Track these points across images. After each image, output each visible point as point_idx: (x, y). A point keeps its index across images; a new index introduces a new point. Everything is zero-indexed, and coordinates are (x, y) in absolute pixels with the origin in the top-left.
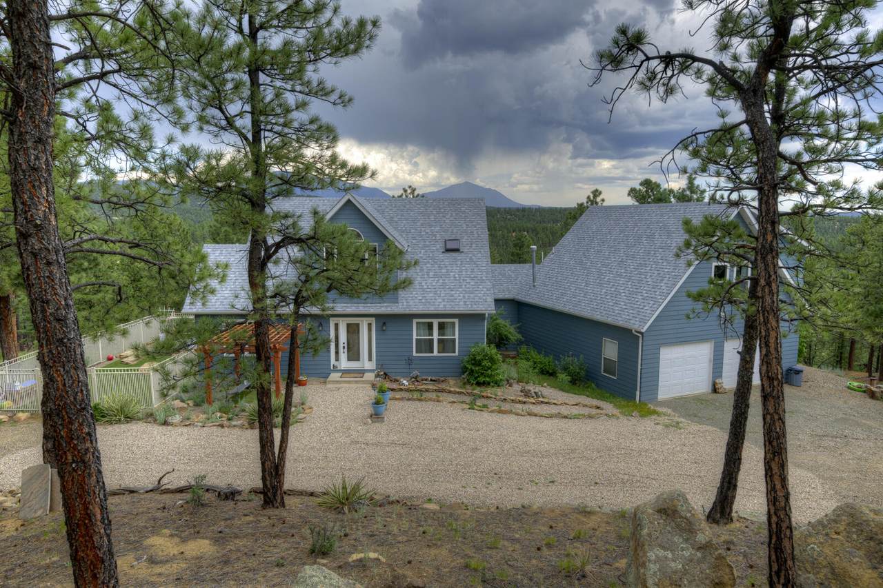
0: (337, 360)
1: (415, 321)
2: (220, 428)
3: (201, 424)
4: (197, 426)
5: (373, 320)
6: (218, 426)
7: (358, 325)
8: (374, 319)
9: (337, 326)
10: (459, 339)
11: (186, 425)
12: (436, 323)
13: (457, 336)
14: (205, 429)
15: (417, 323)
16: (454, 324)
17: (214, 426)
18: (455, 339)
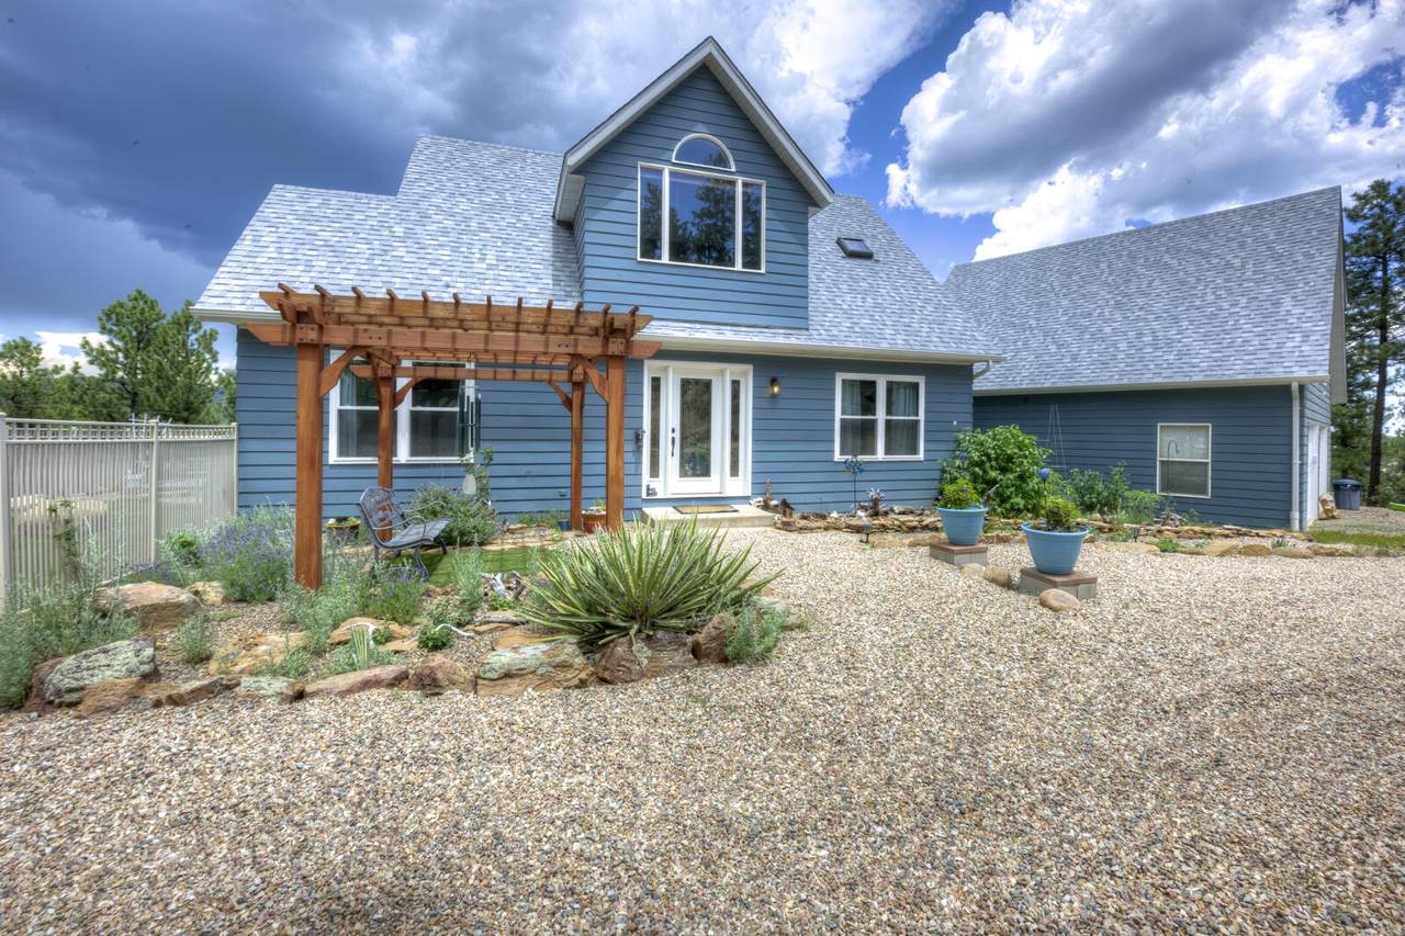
0: (654, 472)
1: (840, 377)
2: (412, 696)
3: (281, 684)
4: (254, 700)
5: (746, 374)
6: (398, 681)
7: (707, 385)
8: (749, 368)
9: (656, 384)
10: (926, 421)
11: (175, 701)
12: (882, 381)
13: (921, 417)
14: (313, 710)
15: (844, 381)
16: (916, 386)
17: (366, 685)
18: (917, 422)
